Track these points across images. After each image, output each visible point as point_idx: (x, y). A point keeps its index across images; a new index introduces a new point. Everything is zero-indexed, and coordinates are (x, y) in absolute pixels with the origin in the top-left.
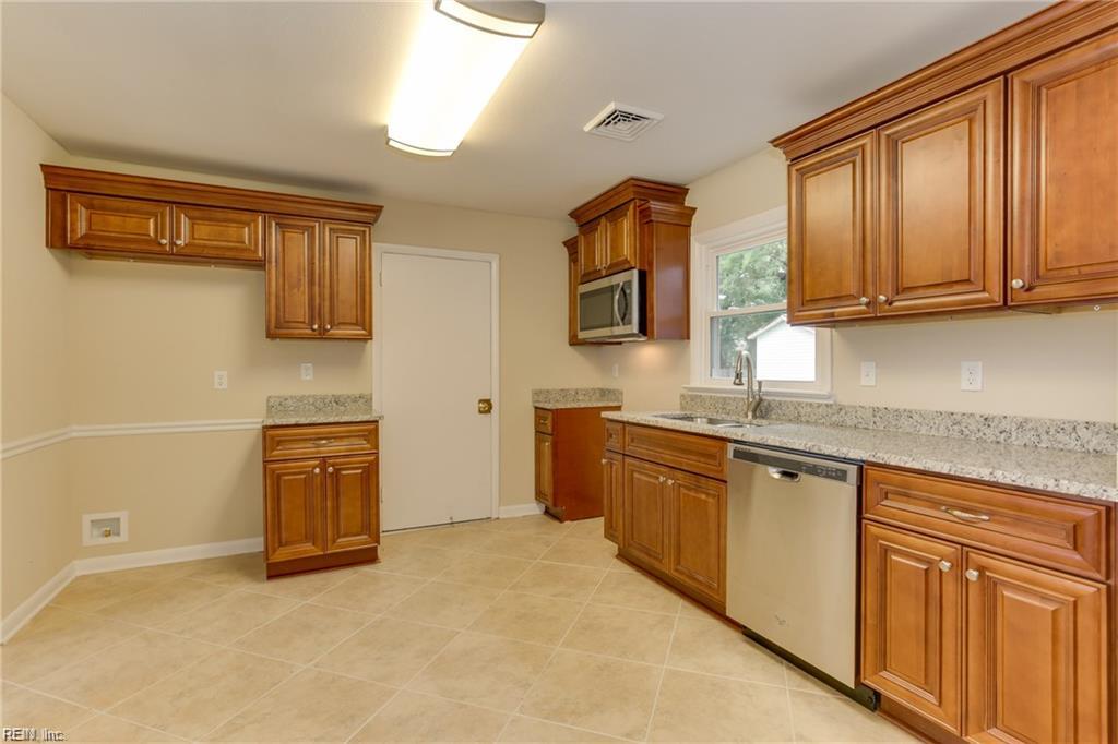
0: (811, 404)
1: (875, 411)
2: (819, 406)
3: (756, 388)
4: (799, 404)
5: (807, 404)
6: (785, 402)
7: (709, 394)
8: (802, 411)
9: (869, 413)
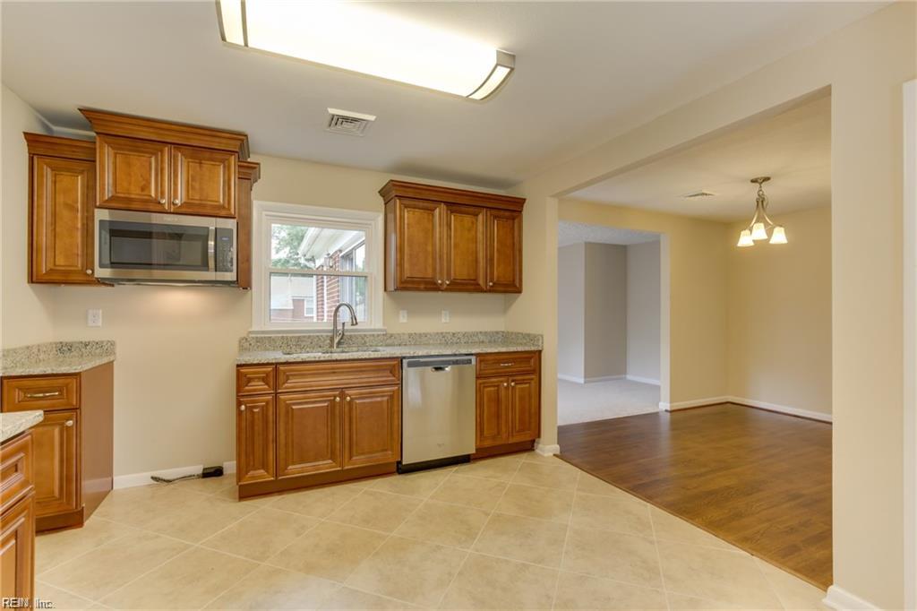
0: (373, 335)
1: (410, 335)
2: (378, 335)
3: (340, 327)
4: (365, 335)
5: (370, 335)
6: (355, 336)
7: (280, 335)
8: (367, 340)
9: (406, 337)
